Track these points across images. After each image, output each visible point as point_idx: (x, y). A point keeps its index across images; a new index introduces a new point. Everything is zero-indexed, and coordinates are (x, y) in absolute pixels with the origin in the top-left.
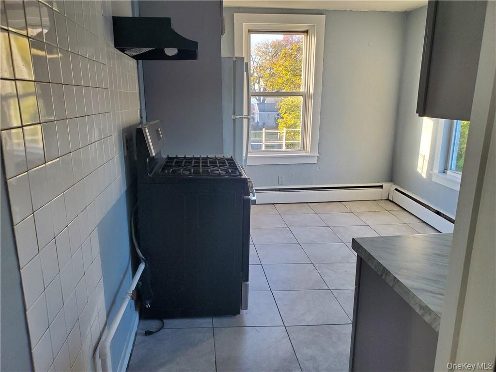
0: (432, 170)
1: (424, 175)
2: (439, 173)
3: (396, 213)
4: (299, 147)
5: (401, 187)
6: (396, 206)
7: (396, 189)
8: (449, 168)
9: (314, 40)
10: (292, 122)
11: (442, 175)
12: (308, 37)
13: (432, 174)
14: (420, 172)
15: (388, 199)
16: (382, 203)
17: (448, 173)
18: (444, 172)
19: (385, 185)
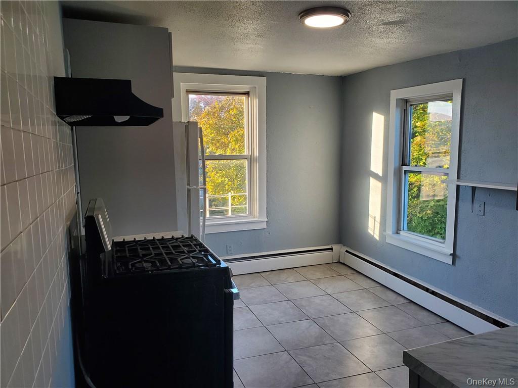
0: (385, 231)
1: (377, 237)
2: (393, 233)
3: (352, 277)
4: (246, 213)
5: (352, 249)
6: (348, 268)
7: (347, 251)
8: (402, 229)
9: (256, 102)
10: (220, 181)
11: (396, 236)
12: (250, 98)
13: (386, 236)
14: (372, 233)
15: (339, 262)
16: (335, 267)
17: (401, 233)
18: (397, 233)
19: (335, 247)
